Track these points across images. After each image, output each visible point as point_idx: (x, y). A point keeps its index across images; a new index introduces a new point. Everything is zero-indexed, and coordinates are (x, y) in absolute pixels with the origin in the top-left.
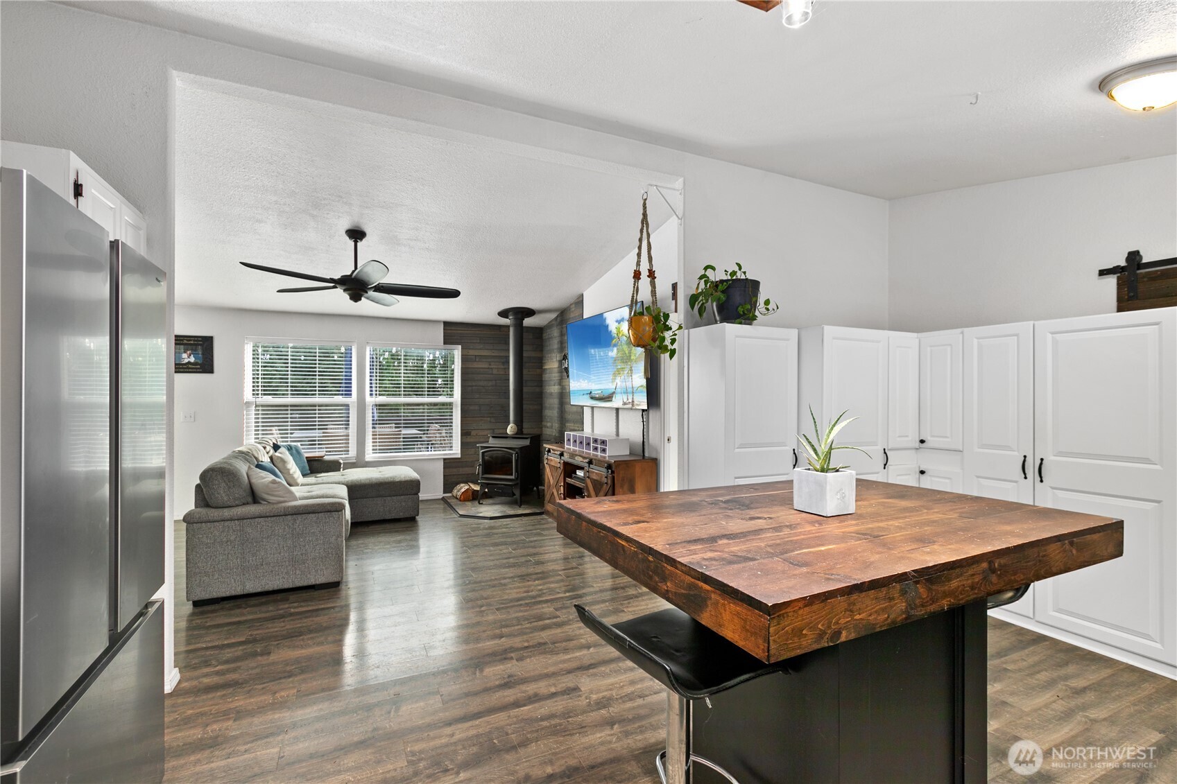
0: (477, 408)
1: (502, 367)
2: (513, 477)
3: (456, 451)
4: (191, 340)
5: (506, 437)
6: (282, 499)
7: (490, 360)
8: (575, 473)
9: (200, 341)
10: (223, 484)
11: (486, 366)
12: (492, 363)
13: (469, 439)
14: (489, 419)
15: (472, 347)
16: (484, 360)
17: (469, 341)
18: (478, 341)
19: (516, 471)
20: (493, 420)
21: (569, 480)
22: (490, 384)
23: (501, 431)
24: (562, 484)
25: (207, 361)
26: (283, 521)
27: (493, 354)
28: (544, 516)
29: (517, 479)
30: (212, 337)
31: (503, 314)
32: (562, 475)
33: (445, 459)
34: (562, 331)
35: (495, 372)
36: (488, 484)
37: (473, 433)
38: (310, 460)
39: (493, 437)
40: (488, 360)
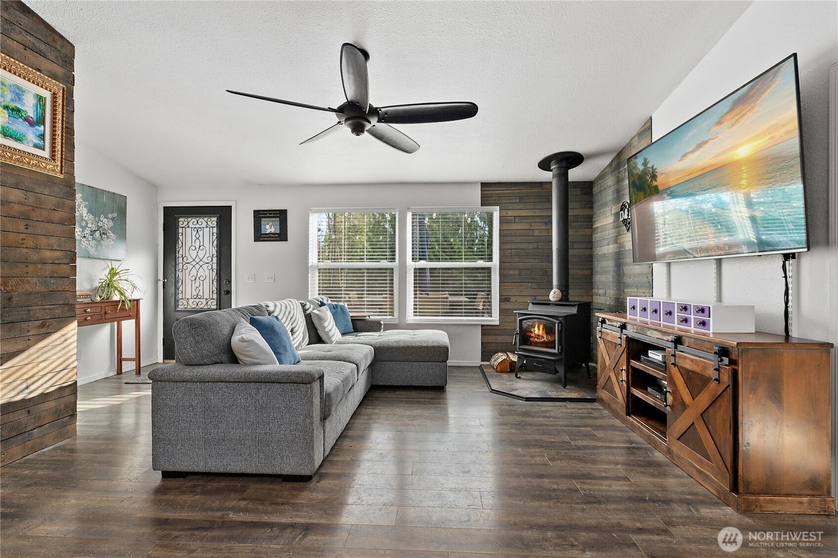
0: (516, 272)
1: (546, 228)
2: (556, 351)
3: (494, 319)
4: (271, 214)
5: (548, 304)
6: (256, 361)
7: (531, 221)
8: (647, 355)
9: (278, 214)
10: (191, 339)
11: (526, 227)
12: (533, 224)
13: (507, 306)
14: (530, 284)
15: (510, 208)
16: (525, 221)
17: (507, 201)
18: (518, 201)
19: (560, 344)
20: (534, 286)
21: (634, 363)
22: (531, 246)
23: (544, 298)
24: (625, 367)
25: (282, 231)
26: (246, 389)
27: (534, 214)
28: (596, 405)
29: (560, 353)
30: (286, 210)
31: (544, 165)
32: (625, 356)
33: (483, 326)
34: (618, 177)
35: (536, 233)
36: (526, 356)
37: (512, 299)
38: (354, 320)
39: (533, 303)
40: (528, 221)
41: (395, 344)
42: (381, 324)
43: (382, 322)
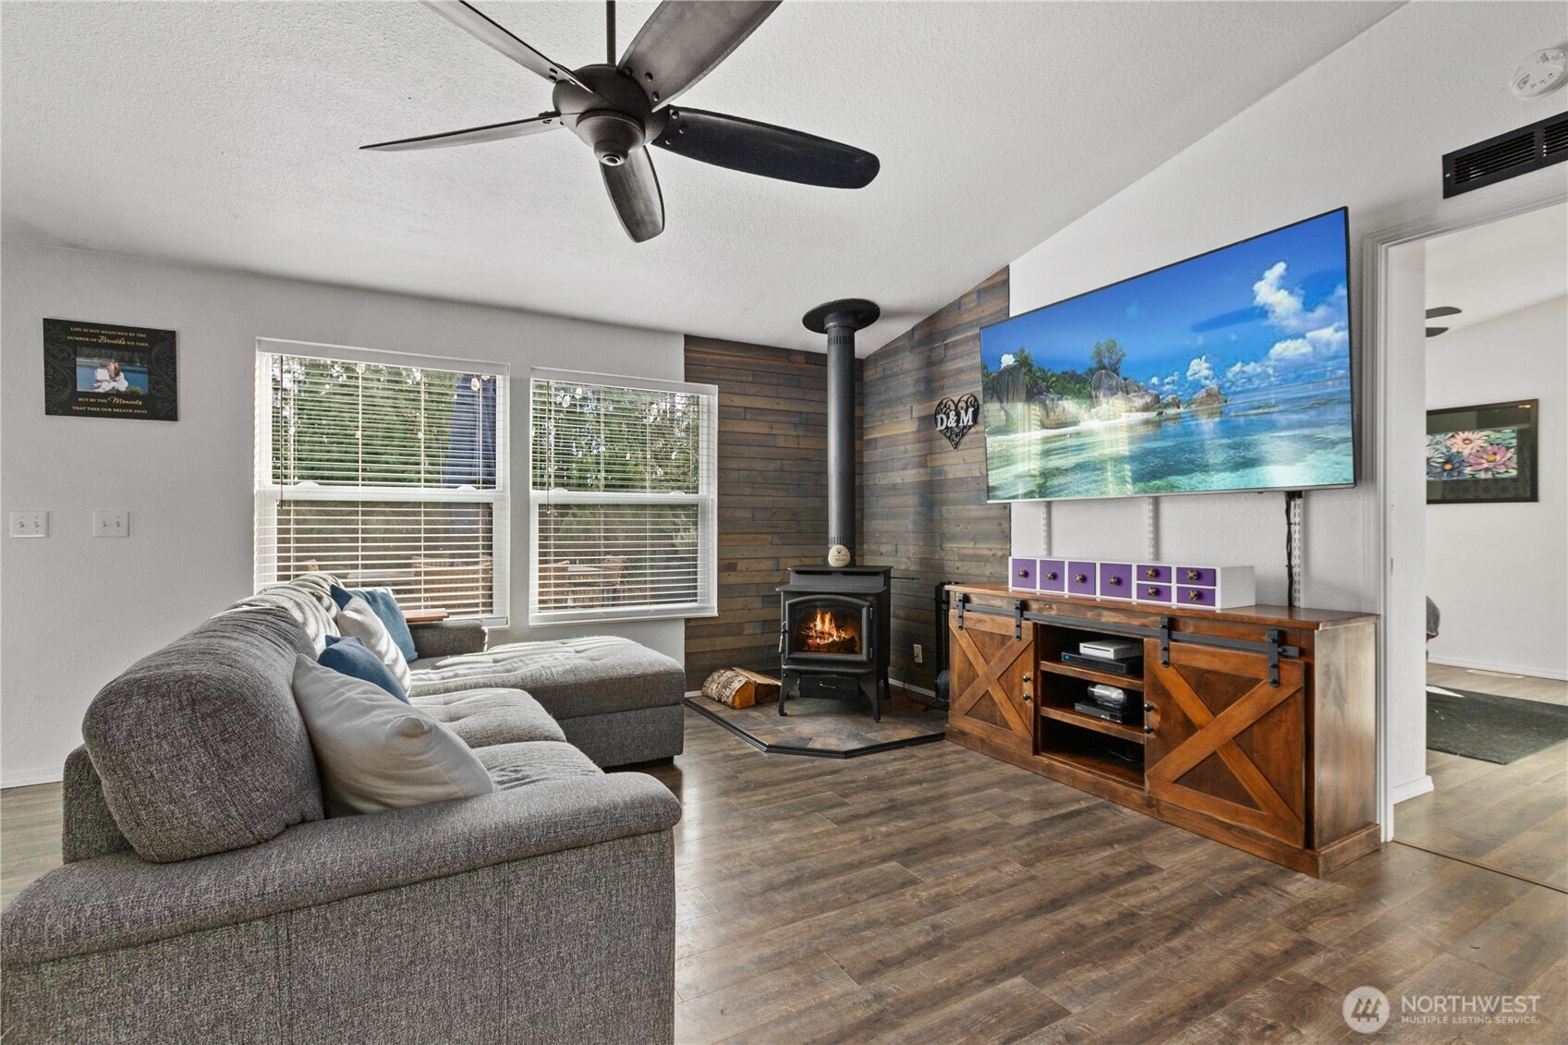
0: (747, 514)
1: (794, 433)
2: (863, 657)
3: (709, 604)
5: (827, 572)
7: (771, 418)
8: (1077, 650)
9: (142, 340)
11: (762, 429)
12: (775, 425)
13: (732, 579)
14: (770, 537)
15: (738, 390)
16: (761, 418)
17: (733, 378)
18: (750, 379)
19: (870, 645)
20: (776, 539)
21: (1047, 666)
22: (772, 466)
23: (819, 561)
24: (1029, 674)
25: (159, 391)
27: (777, 407)
29: (870, 661)
30: (172, 334)
31: (814, 320)
32: (1030, 656)
33: (687, 620)
34: (929, 357)
35: (780, 442)
36: (801, 672)
37: (741, 565)
38: (416, 627)
39: (799, 572)
40: (766, 418)
41: (570, 678)
42: (483, 634)
43: (486, 629)
